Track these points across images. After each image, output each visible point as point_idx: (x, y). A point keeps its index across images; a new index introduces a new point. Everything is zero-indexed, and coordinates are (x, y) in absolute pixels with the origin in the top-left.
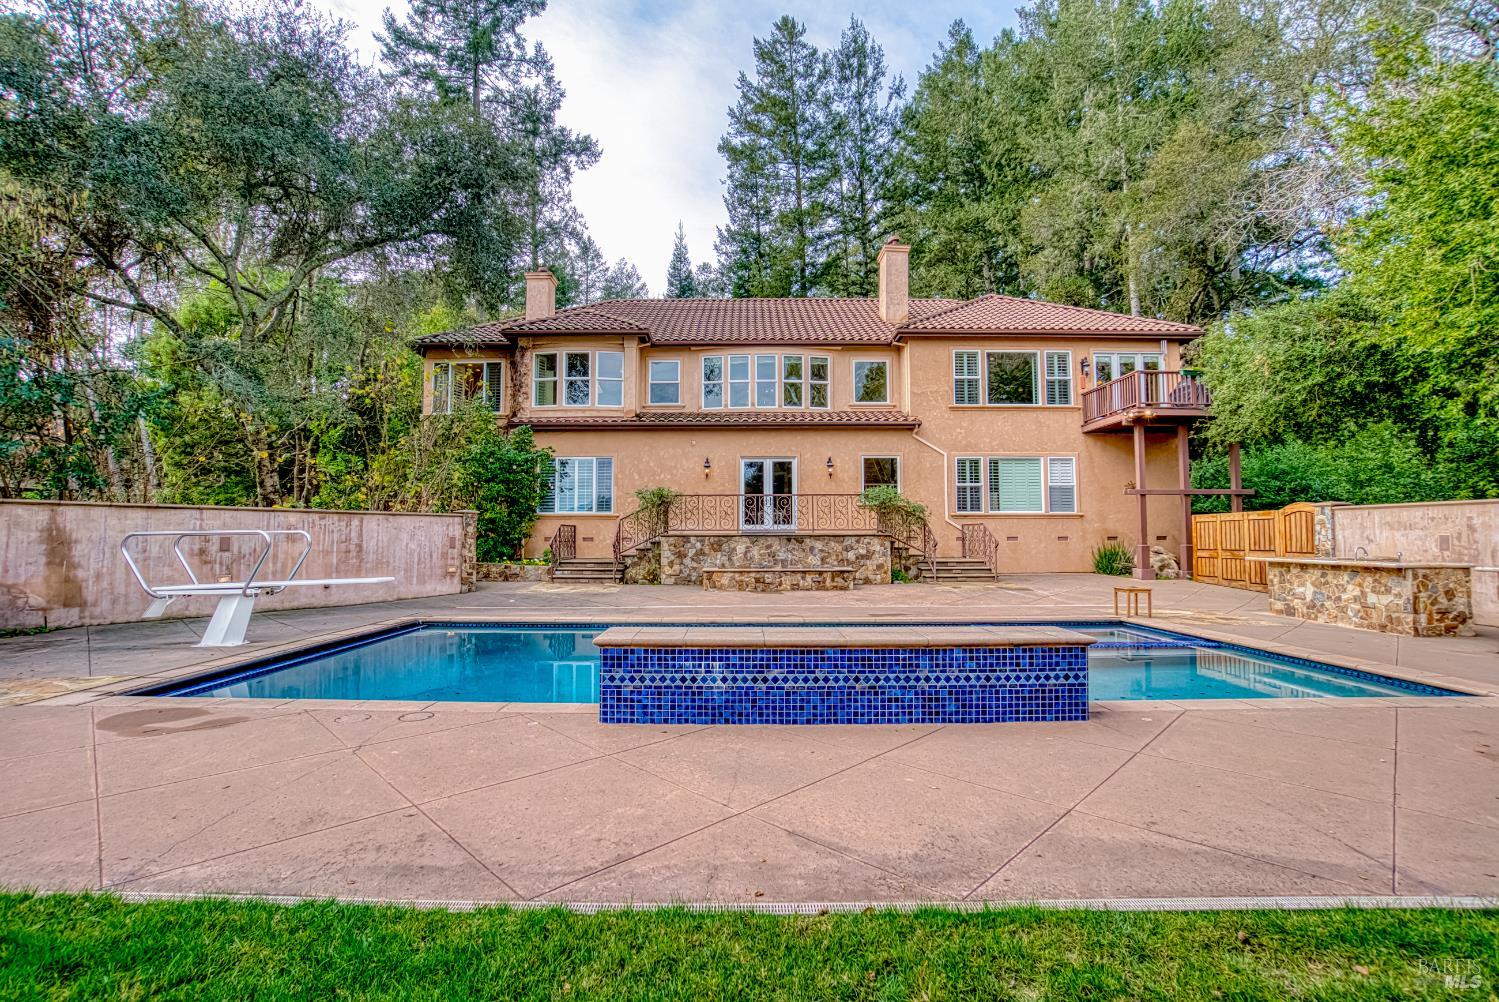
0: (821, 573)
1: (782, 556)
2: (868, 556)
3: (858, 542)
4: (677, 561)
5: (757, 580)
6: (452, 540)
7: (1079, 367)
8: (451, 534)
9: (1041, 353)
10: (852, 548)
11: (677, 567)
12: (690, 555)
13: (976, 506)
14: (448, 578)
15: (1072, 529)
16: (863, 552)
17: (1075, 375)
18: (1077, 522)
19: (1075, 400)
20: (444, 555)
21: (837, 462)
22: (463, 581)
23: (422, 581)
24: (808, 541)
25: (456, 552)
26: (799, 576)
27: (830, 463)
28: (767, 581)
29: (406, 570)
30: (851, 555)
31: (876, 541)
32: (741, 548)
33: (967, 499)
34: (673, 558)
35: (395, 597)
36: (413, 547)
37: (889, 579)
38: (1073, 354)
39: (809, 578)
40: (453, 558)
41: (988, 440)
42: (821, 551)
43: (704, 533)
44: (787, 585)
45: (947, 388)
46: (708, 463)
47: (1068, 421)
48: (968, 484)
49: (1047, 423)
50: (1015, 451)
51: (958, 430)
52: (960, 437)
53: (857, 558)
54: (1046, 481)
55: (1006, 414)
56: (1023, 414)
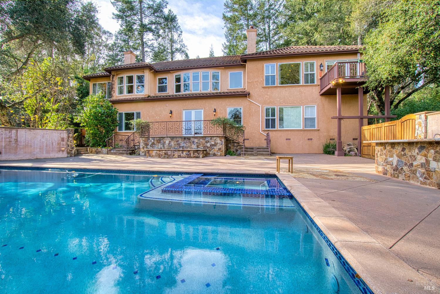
0: (189, 151)
1: (182, 145)
2: (215, 145)
3: (211, 139)
4: (145, 147)
5: (165, 154)
6: (63, 140)
7: (319, 68)
8: (62, 137)
9: (302, 63)
10: (209, 142)
11: (145, 149)
12: (150, 144)
13: (273, 126)
14: (61, 152)
15: (314, 136)
16: (213, 143)
17: (317, 72)
18: (316, 133)
19: (317, 82)
20: (59, 144)
21: (218, 111)
22: (68, 153)
23: (48, 152)
24: (192, 139)
25: (64, 143)
26: (181, 152)
27: (215, 110)
28: (169, 154)
29: (40, 149)
30: (208, 145)
31: (218, 139)
32: (167, 142)
33: (270, 124)
34: (144, 145)
36: (43, 140)
37: (223, 154)
38: (316, 62)
39: (184, 153)
40: (63, 145)
41: (279, 100)
42: (197, 143)
43: (154, 136)
44: (176, 156)
45: (262, 80)
46: (171, 112)
47: (314, 91)
48: (270, 118)
49: (304, 91)
50: (290, 103)
51: (266, 96)
52: (267, 99)
53: (211, 146)
54: (303, 116)
55: (286, 89)
56: (294, 89)
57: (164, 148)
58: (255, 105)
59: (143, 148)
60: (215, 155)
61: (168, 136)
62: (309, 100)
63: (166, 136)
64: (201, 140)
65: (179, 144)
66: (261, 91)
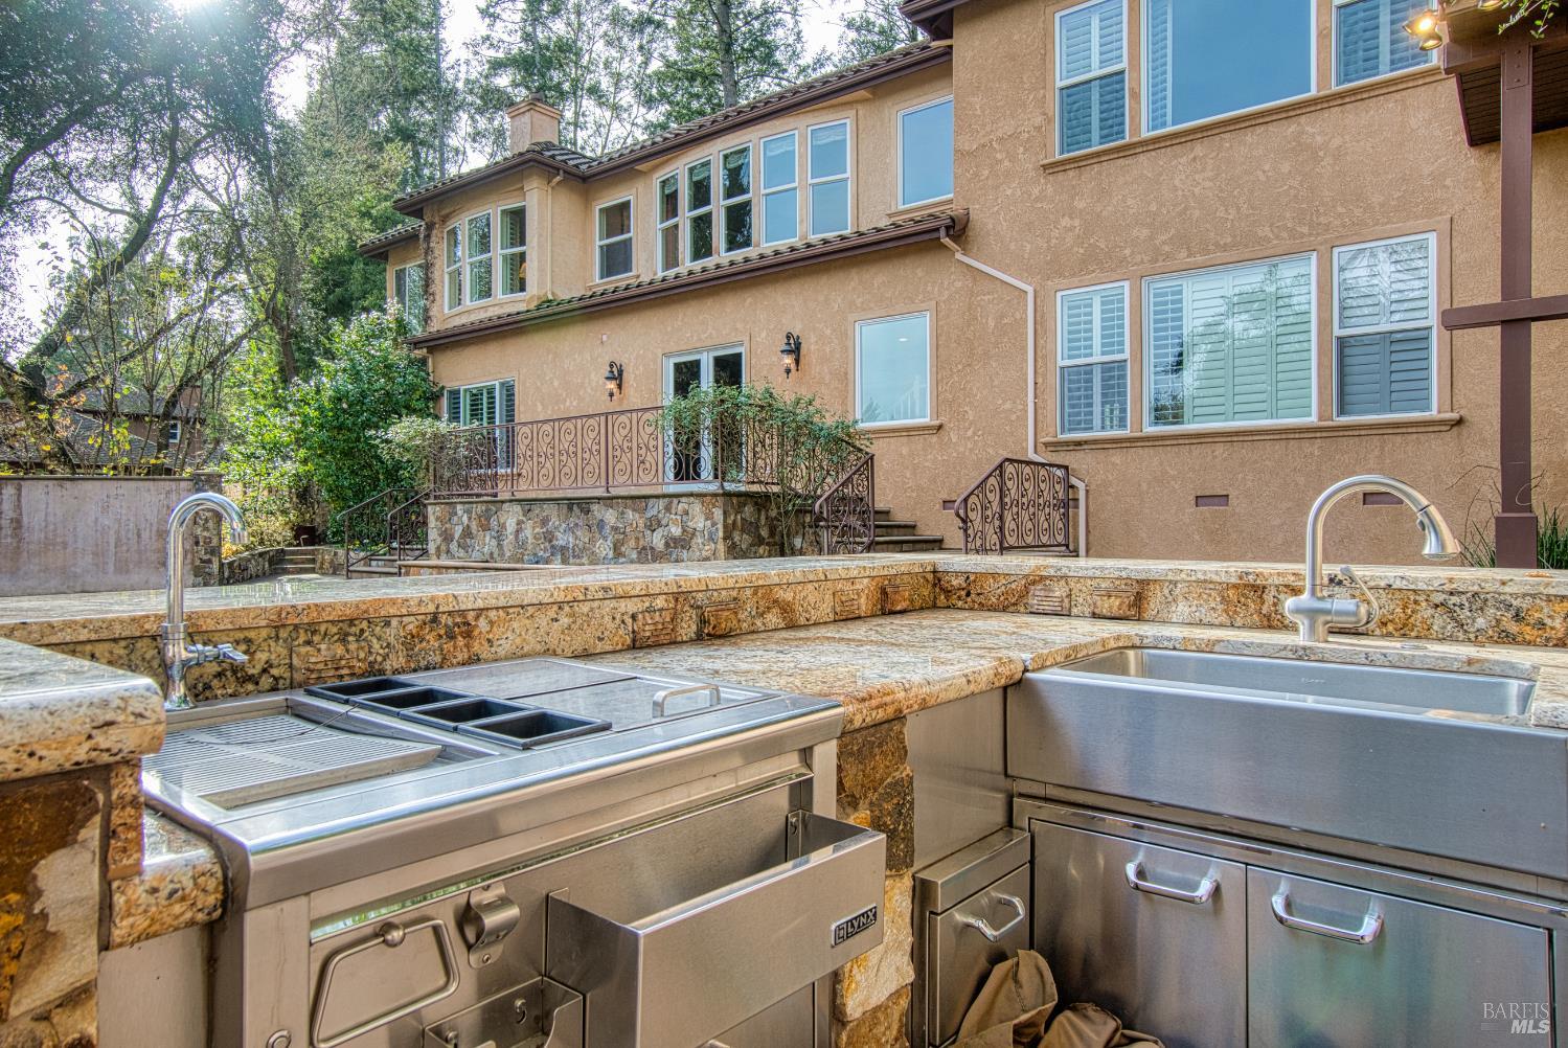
3: (668, 509)
4: (444, 547)
12: (457, 536)
18: (1436, 443)
21: (808, 344)
27: (788, 345)
29: (95, 554)
31: (697, 506)
34: (440, 542)
36: (107, 522)
41: (1145, 232)
42: (615, 529)
45: (1039, 120)
47: (1413, 122)
48: (1097, 358)
49: (1337, 142)
50: (1225, 247)
51: (1065, 222)
52: (1069, 240)
53: (667, 545)
54: (1325, 324)
55: (1199, 149)
56: (1250, 137)
57: (502, 555)
58: (998, 285)
59: (439, 553)
62: (1377, 199)
64: (630, 514)
65: (549, 537)
66: (1036, 192)
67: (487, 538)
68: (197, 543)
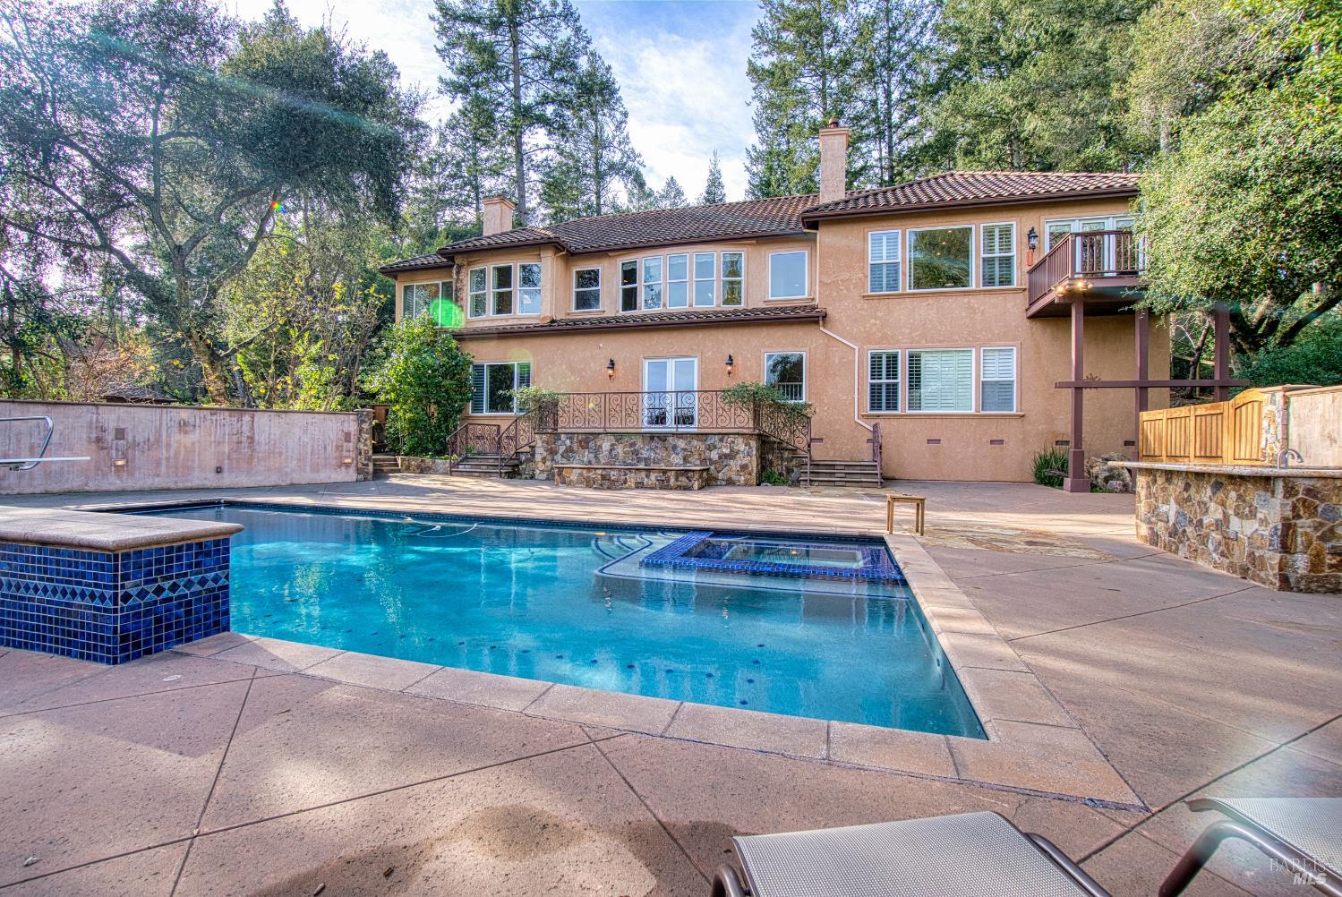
0: (664, 472)
1: (645, 454)
2: (732, 455)
3: (721, 440)
4: (549, 457)
5: (603, 477)
6: (347, 437)
7: (1025, 240)
8: (346, 430)
9: (977, 227)
10: (715, 447)
11: (548, 463)
12: (561, 452)
13: (892, 404)
14: (343, 468)
15: (1011, 432)
16: (726, 451)
17: (1020, 252)
18: (1015, 423)
19: (1019, 276)
20: (339, 448)
21: (738, 361)
22: (359, 471)
23: (315, 469)
24: (670, 439)
25: (351, 446)
26: (643, 474)
27: (731, 361)
28: (613, 478)
30: (714, 455)
31: (740, 440)
32: (606, 446)
33: (883, 397)
34: (545, 454)
35: (289, 482)
37: (754, 481)
38: (1017, 224)
39: (653, 476)
40: (349, 451)
41: (908, 331)
42: (685, 450)
43: (574, 431)
44: (631, 483)
45: (861, 275)
46: (612, 364)
47: (1009, 306)
48: (884, 381)
49: (982, 308)
50: (940, 342)
51: (873, 321)
52: (874, 328)
53: (720, 458)
54: (978, 376)
55: (930, 301)
56: (951, 300)
57: (598, 462)
58: (841, 345)
59: (544, 461)
60: (730, 482)
61: (608, 430)
62: (997, 332)
63: (601, 431)
64: (695, 442)
65: (636, 453)
66: (859, 306)
67: (586, 453)
68: (360, 454)
